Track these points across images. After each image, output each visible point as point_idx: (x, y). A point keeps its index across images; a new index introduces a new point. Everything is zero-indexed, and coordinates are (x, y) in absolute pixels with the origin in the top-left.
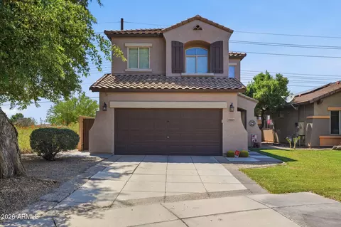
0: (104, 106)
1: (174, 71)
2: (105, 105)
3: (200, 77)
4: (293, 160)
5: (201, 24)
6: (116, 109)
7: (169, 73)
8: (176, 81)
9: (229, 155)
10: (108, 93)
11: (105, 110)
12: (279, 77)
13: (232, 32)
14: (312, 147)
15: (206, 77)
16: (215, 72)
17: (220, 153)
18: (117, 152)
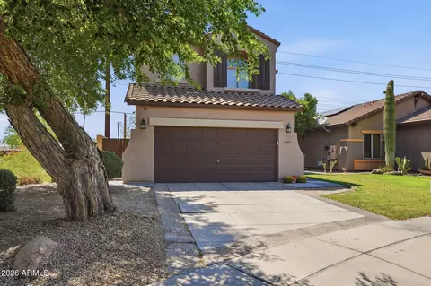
1: (216, 85)
2: (143, 122)
4: (355, 185)
6: (156, 127)
7: (210, 86)
8: (218, 95)
9: (286, 181)
10: (147, 107)
11: (144, 128)
12: (308, 97)
13: (279, 44)
14: (347, 172)
15: (246, 93)
16: (261, 88)
17: (276, 179)
18: (157, 180)
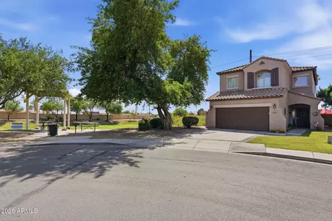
0: (211, 107)
1: (249, 87)
3: (267, 89)
5: (264, 61)
6: (216, 108)
7: (246, 89)
11: (212, 109)
16: (274, 86)
